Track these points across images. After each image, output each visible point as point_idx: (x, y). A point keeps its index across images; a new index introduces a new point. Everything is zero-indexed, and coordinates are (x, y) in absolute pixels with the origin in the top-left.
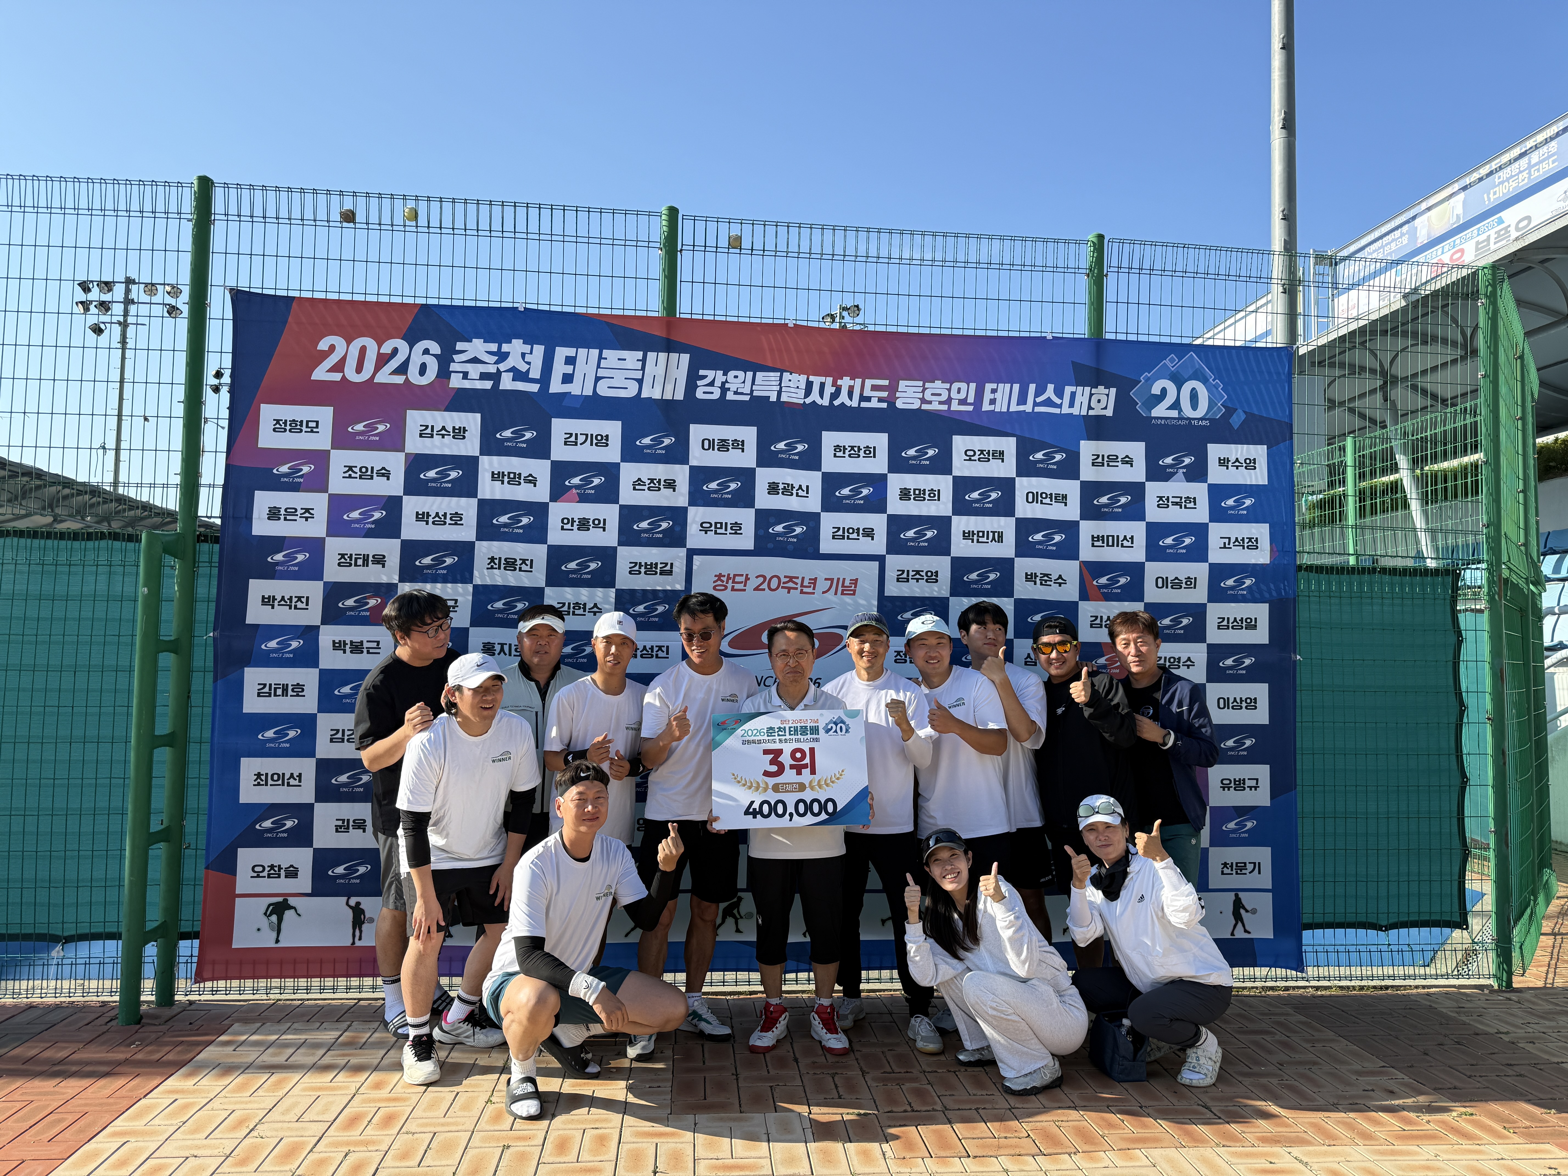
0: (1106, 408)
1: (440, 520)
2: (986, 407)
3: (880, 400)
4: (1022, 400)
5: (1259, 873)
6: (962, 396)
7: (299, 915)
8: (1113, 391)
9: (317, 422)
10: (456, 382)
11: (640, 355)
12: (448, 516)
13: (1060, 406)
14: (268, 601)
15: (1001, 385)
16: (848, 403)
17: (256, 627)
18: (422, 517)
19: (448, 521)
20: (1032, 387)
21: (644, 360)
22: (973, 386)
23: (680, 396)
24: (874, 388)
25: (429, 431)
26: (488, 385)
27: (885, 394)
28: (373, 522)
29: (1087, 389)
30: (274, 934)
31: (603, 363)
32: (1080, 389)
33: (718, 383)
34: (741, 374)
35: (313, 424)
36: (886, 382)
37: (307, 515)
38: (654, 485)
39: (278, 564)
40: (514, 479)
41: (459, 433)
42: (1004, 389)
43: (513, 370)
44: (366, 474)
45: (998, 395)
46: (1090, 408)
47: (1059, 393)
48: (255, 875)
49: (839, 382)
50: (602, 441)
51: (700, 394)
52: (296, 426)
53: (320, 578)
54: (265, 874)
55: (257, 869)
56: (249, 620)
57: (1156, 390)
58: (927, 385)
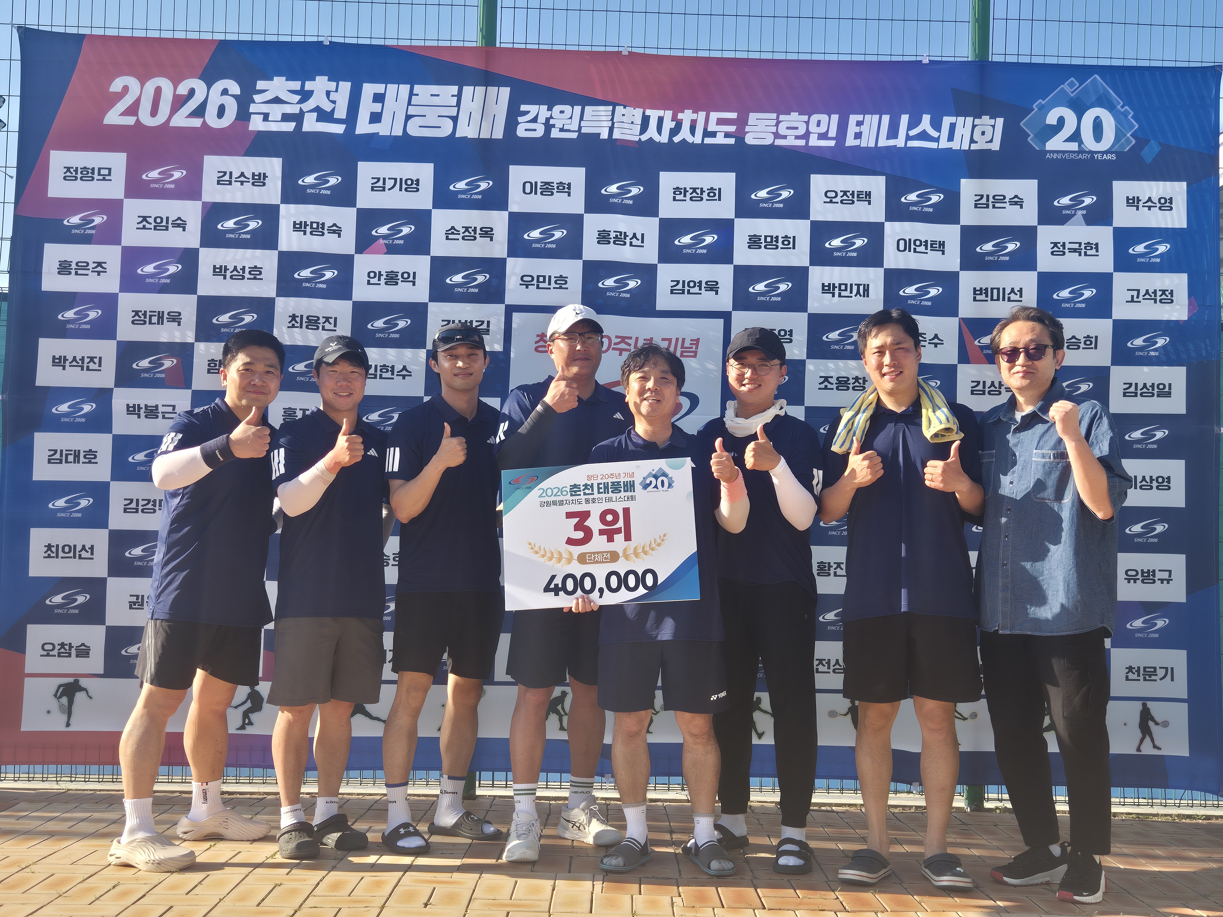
0: (991, 141)
1: (238, 274)
2: (850, 141)
3: (727, 135)
4: (893, 133)
5: (1172, 680)
6: (823, 129)
7: (91, 698)
8: (1000, 121)
9: (110, 169)
10: (256, 124)
11: (454, 89)
12: (247, 270)
13: (937, 140)
14: (59, 362)
15: (868, 117)
16: (690, 139)
17: (46, 390)
18: (219, 271)
19: (247, 275)
20: (905, 119)
21: (459, 96)
22: (835, 118)
23: (499, 134)
24: (720, 122)
25: (227, 177)
26: (290, 126)
27: (732, 129)
28: (168, 277)
29: (969, 120)
30: (64, 718)
31: (415, 100)
32: (961, 119)
33: (542, 119)
34: (567, 108)
35: (105, 172)
36: (733, 115)
37: (99, 269)
38: (470, 234)
39: (69, 321)
40: (318, 229)
41: (260, 179)
42: (872, 120)
43: (318, 109)
44: (161, 224)
45: (864, 129)
46: (972, 141)
47: (936, 125)
48: (45, 653)
49: (680, 116)
50: (412, 186)
51: (521, 132)
52: (87, 174)
53: (114, 337)
54: (55, 652)
55: (46, 647)
56: (40, 381)
57: (1052, 119)
58: (782, 117)
